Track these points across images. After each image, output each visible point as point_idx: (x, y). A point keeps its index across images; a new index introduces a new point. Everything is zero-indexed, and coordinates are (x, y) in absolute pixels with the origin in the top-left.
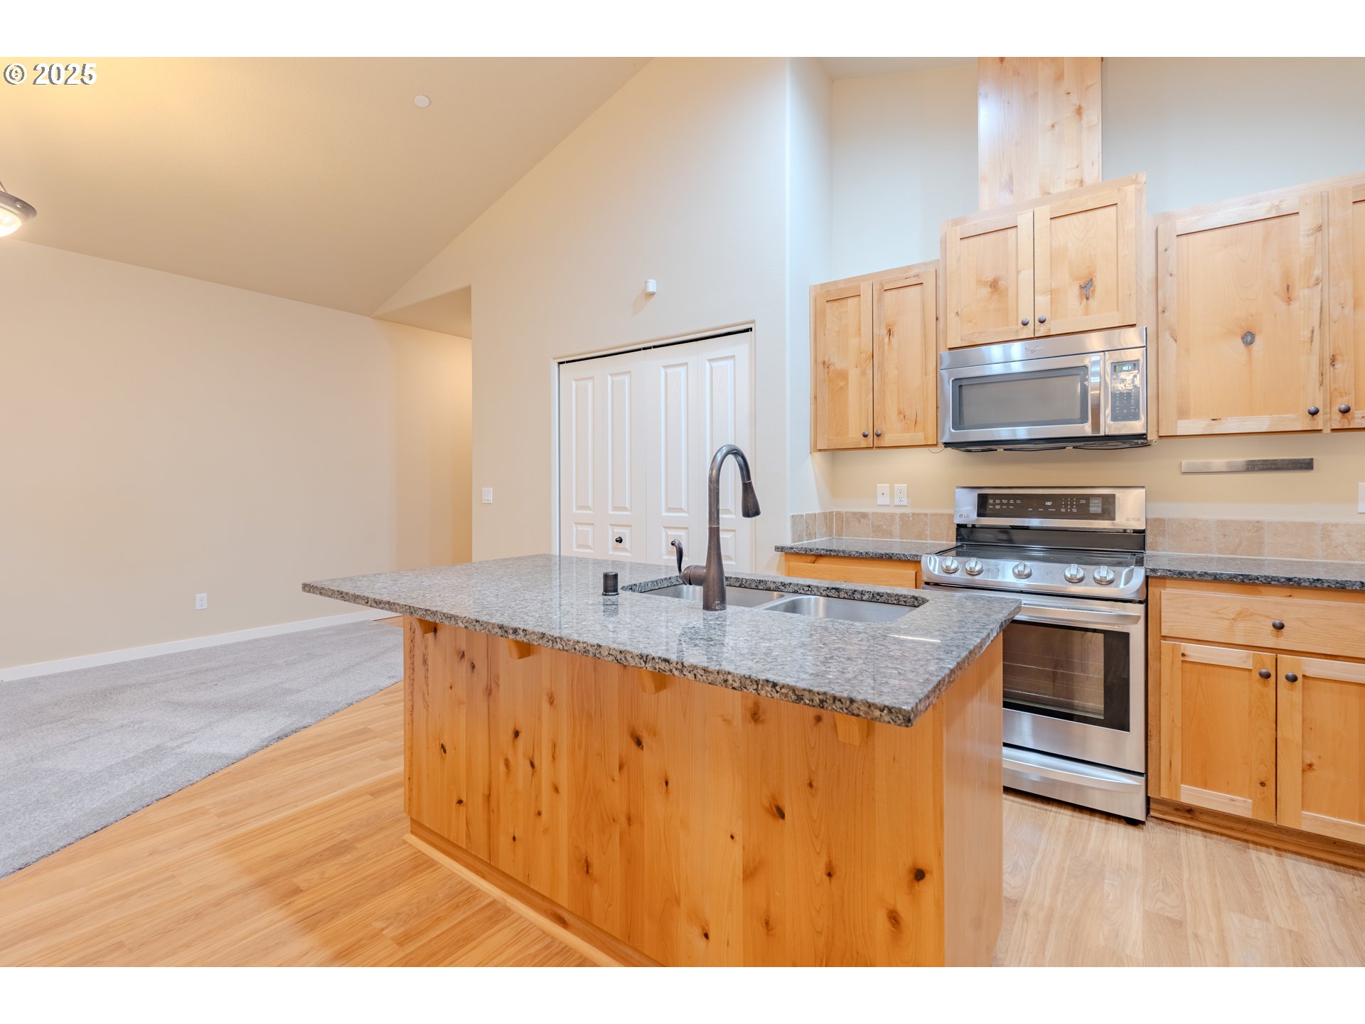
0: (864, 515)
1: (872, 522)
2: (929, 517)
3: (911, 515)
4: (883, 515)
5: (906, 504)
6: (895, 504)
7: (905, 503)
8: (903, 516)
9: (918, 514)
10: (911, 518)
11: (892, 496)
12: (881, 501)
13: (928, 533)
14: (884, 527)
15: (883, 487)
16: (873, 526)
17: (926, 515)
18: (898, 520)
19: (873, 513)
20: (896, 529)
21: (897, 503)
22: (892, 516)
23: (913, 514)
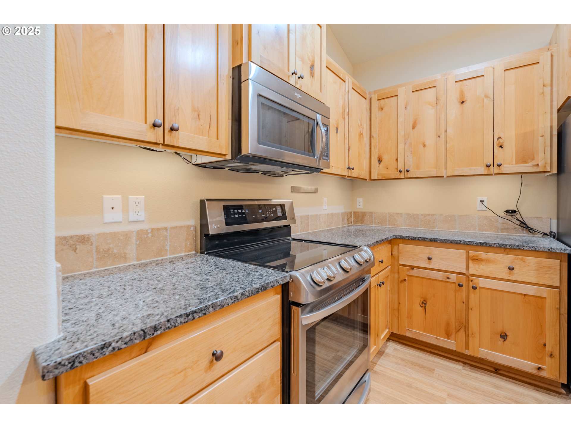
0: (84, 239)
1: (97, 248)
2: (168, 231)
3: (149, 231)
4: (114, 236)
5: (143, 219)
6: (130, 220)
7: (142, 217)
8: (140, 233)
9: (159, 229)
10: (150, 235)
11: (126, 209)
12: (109, 217)
13: (168, 248)
14: (115, 251)
15: (110, 199)
16: (98, 252)
17: (166, 229)
18: (134, 238)
19: (99, 235)
20: (132, 250)
21: (132, 218)
22: (127, 235)
23: (153, 230)
